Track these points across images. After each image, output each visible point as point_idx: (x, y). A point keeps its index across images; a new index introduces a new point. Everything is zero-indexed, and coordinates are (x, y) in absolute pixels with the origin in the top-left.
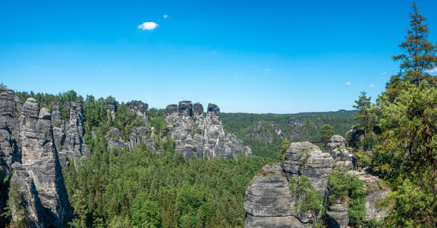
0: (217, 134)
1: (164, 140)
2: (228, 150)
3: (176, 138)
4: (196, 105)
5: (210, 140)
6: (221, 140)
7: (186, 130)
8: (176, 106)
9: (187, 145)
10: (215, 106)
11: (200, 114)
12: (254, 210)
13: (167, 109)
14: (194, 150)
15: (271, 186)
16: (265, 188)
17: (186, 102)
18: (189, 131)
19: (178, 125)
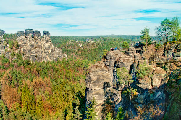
0: (49, 47)
1: (17, 52)
2: (56, 56)
3: (25, 50)
4: (36, 31)
5: (46, 51)
6: (52, 51)
7: (30, 46)
8: (23, 32)
9: (31, 54)
10: (48, 32)
11: (39, 37)
12: (93, 87)
13: (17, 34)
14: (36, 56)
15: (100, 73)
16: (97, 75)
17: (30, 29)
18: (33, 46)
19: (25, 43)
